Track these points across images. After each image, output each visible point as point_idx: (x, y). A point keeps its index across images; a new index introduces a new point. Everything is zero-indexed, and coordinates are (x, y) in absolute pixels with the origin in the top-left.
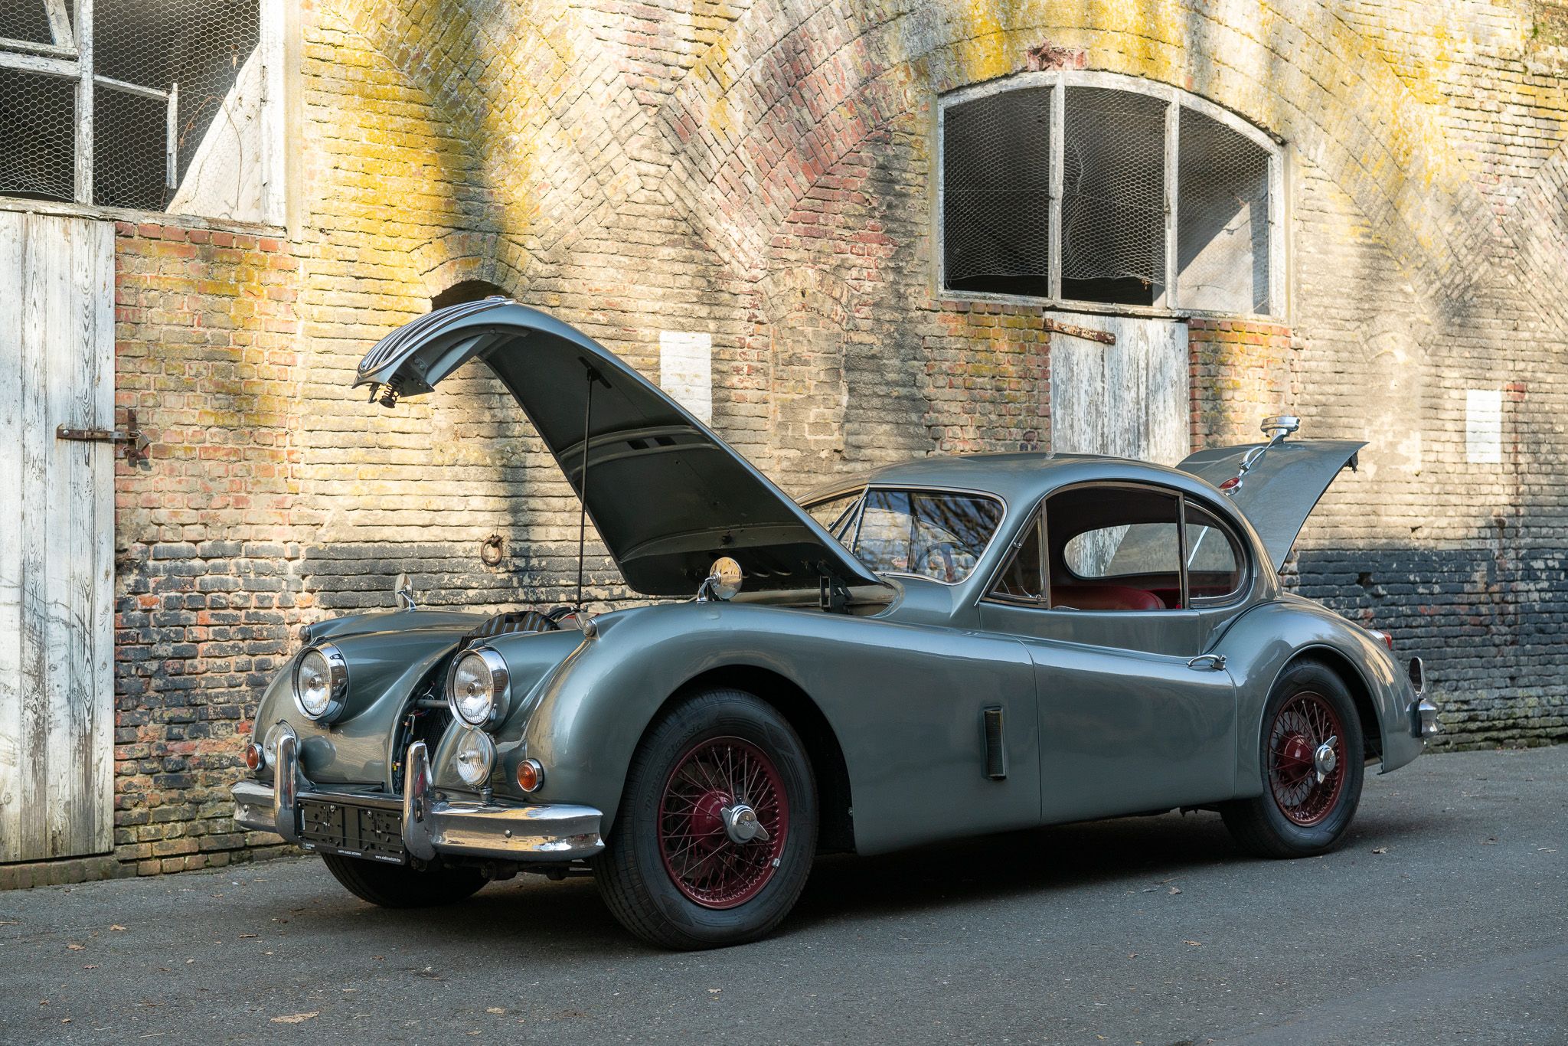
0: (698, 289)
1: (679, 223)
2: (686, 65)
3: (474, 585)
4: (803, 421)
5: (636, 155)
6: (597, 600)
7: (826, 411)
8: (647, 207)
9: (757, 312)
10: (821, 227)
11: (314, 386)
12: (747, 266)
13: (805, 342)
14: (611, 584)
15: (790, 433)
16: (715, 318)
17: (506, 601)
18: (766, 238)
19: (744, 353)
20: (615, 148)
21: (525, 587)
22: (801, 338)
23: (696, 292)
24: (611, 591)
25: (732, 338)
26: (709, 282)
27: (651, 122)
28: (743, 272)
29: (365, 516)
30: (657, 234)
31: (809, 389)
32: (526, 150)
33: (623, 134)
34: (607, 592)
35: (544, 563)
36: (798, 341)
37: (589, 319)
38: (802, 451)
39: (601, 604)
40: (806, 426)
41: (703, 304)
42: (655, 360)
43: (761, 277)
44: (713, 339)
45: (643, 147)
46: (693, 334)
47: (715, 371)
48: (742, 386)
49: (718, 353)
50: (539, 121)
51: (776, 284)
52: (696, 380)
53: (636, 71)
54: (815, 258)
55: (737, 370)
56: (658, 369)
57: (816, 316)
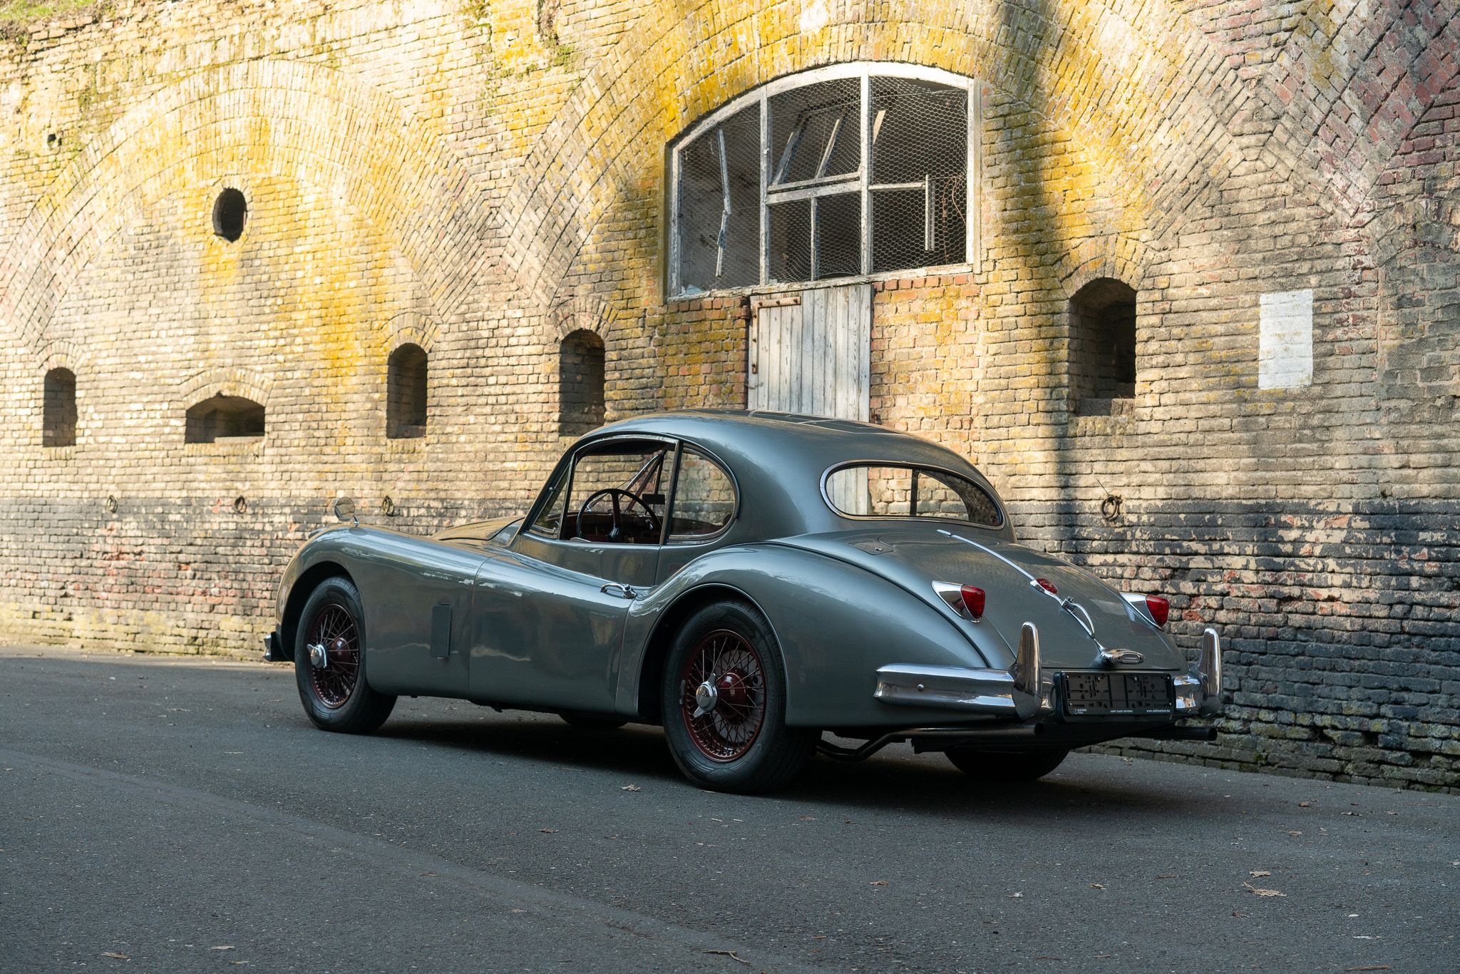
0: (1299, 246)
1: (1279, 185)
2: (1289, 27)
3: (1097, 537)
4: (1413, 368)
5: (1237, 130)
6: (1196, 554)
7: (1443, 353)
8: (1248, 178)
9: (1362, 258)
10: (1439, 151)
11: (988, 381)
12: (1352, 212)
13: (1417, 280)
14: (1210, 540)
15: (1399, 382)
16: (1317, 272)
17: (1122, 553)
18: (1374, 177)
19: (1348, 303)
20: (1219, 130)
21: (1137, 540)
22: (1412, 277)
23: (1298, 249)
24: (1210, 546)
25: (1335, 289)
26: (1310, 236)
27: (1251, 94)
28: (1347, 220)
29: (1019, 480)
30: (1258, 202)
31: (1422, 332)
32: (1142, 156)
33: (1227, 114)
34: (1207, 547)
35: (1152, 519)
36: (1409, 281)
37: (1194, 294)
38: (1413, 400)
39: (1202, 558)
40: (1418, 372)
41: (1305, 260)
42: (1254, 323)
43: (1367, 220)
44: (1315, 293)
45: (1245, 121)
46: (1293, 292)
47: (1317, 326)
48: (1346, 337)
49: (1320, 307)
50: (1153, 126)
51: (1384, 224)
52: (1296, 338)
53: (1239, 50)
54: (1430, 186)
55: (1341, 322)
56: (1257, 332)
57: (1431, 250)
